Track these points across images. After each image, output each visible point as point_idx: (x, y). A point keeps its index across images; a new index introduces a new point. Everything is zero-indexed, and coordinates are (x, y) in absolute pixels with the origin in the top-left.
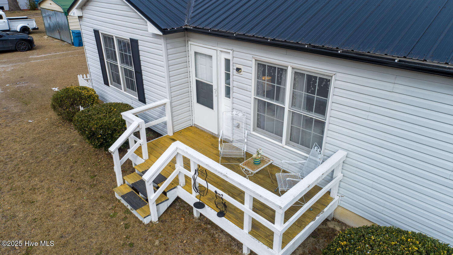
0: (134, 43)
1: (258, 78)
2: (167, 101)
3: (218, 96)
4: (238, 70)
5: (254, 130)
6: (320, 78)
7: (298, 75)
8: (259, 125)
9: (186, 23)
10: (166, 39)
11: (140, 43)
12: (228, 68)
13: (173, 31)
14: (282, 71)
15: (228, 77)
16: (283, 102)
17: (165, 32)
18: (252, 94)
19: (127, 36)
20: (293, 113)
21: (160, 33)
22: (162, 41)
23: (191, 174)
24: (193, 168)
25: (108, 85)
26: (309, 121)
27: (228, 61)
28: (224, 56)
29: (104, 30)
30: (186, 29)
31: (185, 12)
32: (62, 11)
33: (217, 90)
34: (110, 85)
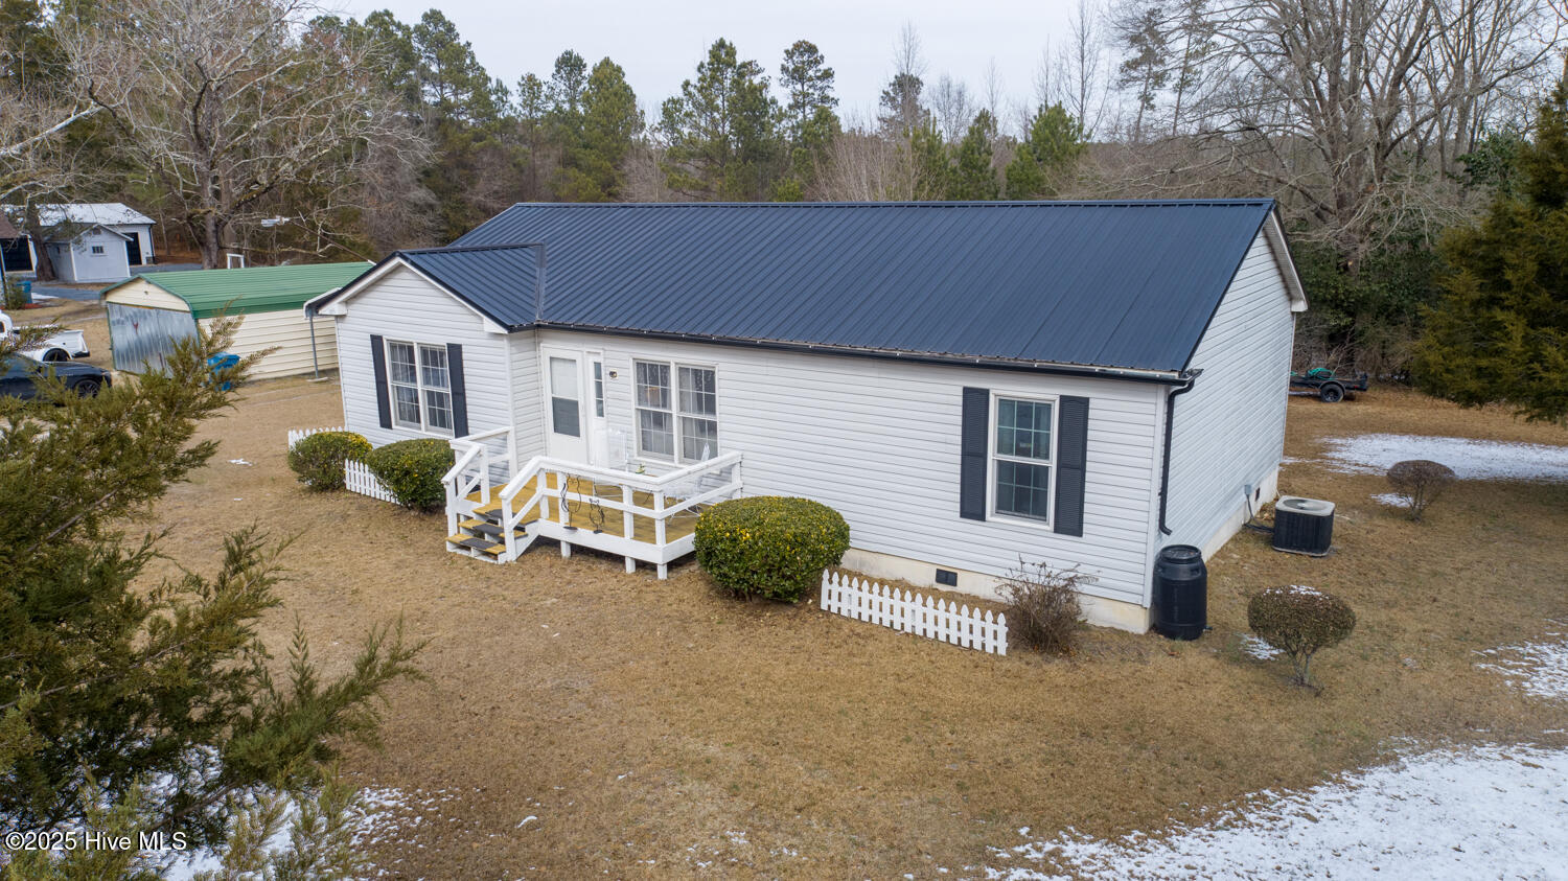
0: (455, 350)
1: (639, 381)
2: (510, 428)
3: (585, 416)
4: (612, 374)
5: (639, 455)
6: (706, 372)
7: (683, 370)
8: (646, 446)
9: (537, 319)
10: (511, 339)
11: (464, 349)
12: (598, 376)
13: (521, 328)
14: (666, 368)
15: (599, 386)
16: (670, 408)
17: (510, 329)
18: (633, 404)
19: (440, 339)
20: (684, 419)
21: (504, 331)
22: (505, 343)
23: (557, 493)
24: (561, 481)
25: (390, 427)
26: (701, 423)
27: (598, 366)
28: (592, 359)
29: (392, 333)
30: (539, 326)
31: (534, 303)
32: (186, 308)
33: (585, 407)
34: (394, 426)
